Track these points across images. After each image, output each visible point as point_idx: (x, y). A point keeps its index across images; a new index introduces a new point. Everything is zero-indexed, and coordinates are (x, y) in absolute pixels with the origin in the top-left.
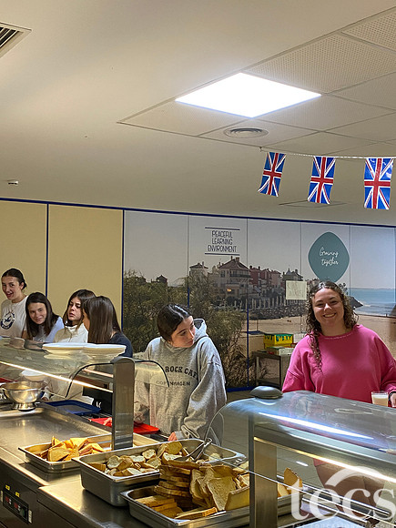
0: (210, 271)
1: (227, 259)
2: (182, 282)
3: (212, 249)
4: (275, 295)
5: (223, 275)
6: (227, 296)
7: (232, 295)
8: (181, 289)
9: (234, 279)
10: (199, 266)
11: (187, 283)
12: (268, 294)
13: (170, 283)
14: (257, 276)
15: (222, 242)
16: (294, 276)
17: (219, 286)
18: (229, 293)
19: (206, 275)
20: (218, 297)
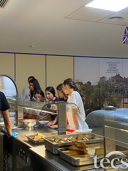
0: (108, 79)
1: (115, 75)
2: (97, 84)
3: (109, 71)
5: (113, 81)
6: (115, 89)
7: (117, 89)
8: (97, 86)
9: (118, 82)
10: (103, 77)
11: (99, 84)
13: (92, 84)
14: (127, 81)
15: (113, 68)
17: (112, 85)
18: (116, 88)
19: (106, 81)
20: (111, 90)
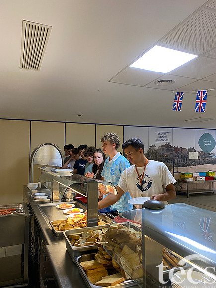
0: (158, 148)
1: (164, 144)
2: (146, 153)
3: (158, 140)
4: (185, 158)
5: (163, 150)
6: (165, 158)
9: (167, 151)
10: (153, 146)
11: (149, 153)
12: (182, 157)
14: (177, 150)
15: (162, 137)
16: (192, 150)
17: (161, 154)
19: (156, 150)
20: (161, 159)
